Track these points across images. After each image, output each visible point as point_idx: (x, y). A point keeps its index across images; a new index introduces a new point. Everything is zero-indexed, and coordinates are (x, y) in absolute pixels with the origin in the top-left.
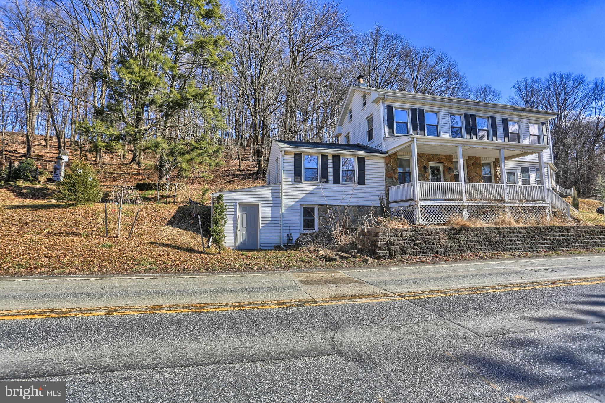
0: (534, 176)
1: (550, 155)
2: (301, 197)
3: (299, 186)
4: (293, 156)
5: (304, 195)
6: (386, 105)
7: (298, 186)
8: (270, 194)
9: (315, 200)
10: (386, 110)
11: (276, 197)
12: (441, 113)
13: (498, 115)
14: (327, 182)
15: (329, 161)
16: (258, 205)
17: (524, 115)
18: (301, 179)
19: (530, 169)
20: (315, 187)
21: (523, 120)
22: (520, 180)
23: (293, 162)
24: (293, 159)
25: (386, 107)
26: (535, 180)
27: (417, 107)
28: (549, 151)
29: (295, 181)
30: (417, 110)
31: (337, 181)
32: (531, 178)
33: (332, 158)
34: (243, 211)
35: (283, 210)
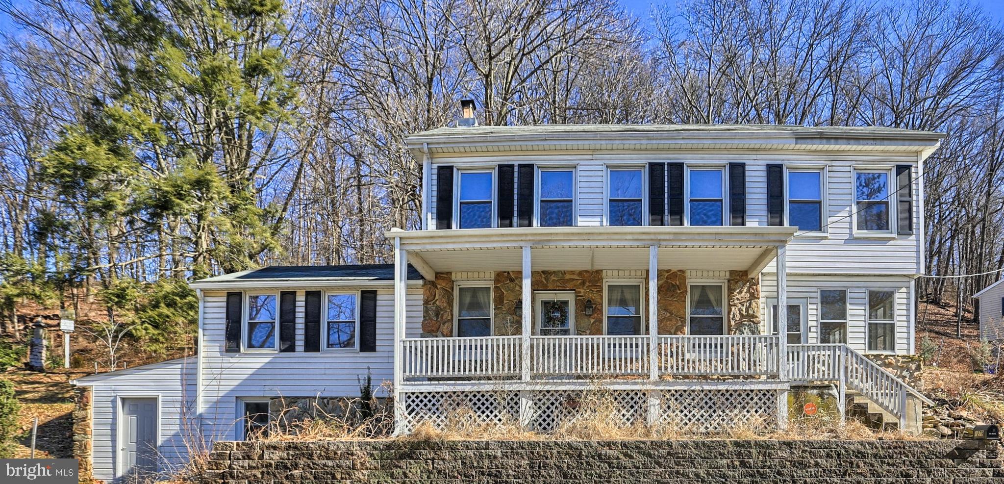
0: (863, 312)
1: (914, 254)
2: (237, 383)
3: (234, 360)
4: (225, 299)
5: (245, 377)
6: (435, 166)
7: (232, 360)
8: (179, 377)
9: (267, 388)
10: (435, 177)
11: (189, 383)
12: (579, 168)
13: (755, 157)
14: (291, 349)
15: (298, 304)
16: (155, 400)
17: (838, 151)
18: (238, 346)
19: (848, 295)
20: (267, 360)
21: (834, 163)
22: (815, 324)
23: (224, 310)
24: (225, 304)
25: (435, 171)
26: (863, 324)
27: (516, 160)
28: (915, 243)
29: (227, 351)
30: (516, 169)
31: (312, 345)
32: (849, 318)
33: (303, 298)
34: (131, 413)
35: (201, 408)
